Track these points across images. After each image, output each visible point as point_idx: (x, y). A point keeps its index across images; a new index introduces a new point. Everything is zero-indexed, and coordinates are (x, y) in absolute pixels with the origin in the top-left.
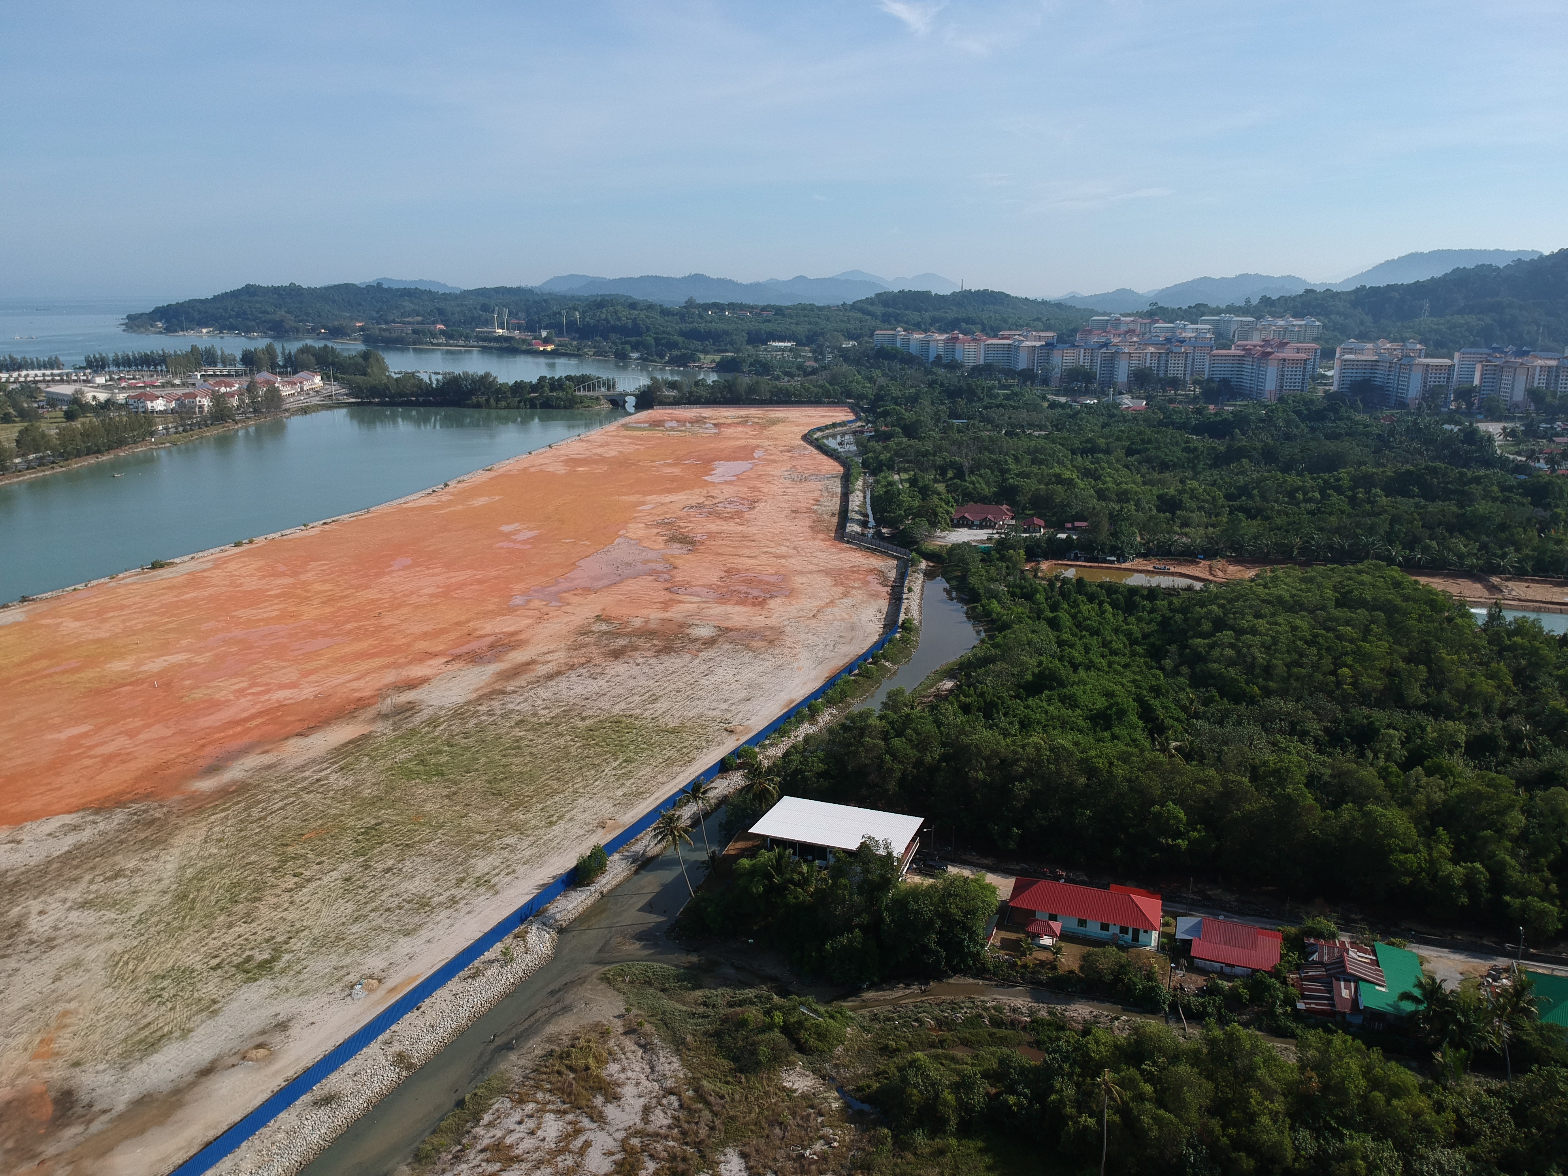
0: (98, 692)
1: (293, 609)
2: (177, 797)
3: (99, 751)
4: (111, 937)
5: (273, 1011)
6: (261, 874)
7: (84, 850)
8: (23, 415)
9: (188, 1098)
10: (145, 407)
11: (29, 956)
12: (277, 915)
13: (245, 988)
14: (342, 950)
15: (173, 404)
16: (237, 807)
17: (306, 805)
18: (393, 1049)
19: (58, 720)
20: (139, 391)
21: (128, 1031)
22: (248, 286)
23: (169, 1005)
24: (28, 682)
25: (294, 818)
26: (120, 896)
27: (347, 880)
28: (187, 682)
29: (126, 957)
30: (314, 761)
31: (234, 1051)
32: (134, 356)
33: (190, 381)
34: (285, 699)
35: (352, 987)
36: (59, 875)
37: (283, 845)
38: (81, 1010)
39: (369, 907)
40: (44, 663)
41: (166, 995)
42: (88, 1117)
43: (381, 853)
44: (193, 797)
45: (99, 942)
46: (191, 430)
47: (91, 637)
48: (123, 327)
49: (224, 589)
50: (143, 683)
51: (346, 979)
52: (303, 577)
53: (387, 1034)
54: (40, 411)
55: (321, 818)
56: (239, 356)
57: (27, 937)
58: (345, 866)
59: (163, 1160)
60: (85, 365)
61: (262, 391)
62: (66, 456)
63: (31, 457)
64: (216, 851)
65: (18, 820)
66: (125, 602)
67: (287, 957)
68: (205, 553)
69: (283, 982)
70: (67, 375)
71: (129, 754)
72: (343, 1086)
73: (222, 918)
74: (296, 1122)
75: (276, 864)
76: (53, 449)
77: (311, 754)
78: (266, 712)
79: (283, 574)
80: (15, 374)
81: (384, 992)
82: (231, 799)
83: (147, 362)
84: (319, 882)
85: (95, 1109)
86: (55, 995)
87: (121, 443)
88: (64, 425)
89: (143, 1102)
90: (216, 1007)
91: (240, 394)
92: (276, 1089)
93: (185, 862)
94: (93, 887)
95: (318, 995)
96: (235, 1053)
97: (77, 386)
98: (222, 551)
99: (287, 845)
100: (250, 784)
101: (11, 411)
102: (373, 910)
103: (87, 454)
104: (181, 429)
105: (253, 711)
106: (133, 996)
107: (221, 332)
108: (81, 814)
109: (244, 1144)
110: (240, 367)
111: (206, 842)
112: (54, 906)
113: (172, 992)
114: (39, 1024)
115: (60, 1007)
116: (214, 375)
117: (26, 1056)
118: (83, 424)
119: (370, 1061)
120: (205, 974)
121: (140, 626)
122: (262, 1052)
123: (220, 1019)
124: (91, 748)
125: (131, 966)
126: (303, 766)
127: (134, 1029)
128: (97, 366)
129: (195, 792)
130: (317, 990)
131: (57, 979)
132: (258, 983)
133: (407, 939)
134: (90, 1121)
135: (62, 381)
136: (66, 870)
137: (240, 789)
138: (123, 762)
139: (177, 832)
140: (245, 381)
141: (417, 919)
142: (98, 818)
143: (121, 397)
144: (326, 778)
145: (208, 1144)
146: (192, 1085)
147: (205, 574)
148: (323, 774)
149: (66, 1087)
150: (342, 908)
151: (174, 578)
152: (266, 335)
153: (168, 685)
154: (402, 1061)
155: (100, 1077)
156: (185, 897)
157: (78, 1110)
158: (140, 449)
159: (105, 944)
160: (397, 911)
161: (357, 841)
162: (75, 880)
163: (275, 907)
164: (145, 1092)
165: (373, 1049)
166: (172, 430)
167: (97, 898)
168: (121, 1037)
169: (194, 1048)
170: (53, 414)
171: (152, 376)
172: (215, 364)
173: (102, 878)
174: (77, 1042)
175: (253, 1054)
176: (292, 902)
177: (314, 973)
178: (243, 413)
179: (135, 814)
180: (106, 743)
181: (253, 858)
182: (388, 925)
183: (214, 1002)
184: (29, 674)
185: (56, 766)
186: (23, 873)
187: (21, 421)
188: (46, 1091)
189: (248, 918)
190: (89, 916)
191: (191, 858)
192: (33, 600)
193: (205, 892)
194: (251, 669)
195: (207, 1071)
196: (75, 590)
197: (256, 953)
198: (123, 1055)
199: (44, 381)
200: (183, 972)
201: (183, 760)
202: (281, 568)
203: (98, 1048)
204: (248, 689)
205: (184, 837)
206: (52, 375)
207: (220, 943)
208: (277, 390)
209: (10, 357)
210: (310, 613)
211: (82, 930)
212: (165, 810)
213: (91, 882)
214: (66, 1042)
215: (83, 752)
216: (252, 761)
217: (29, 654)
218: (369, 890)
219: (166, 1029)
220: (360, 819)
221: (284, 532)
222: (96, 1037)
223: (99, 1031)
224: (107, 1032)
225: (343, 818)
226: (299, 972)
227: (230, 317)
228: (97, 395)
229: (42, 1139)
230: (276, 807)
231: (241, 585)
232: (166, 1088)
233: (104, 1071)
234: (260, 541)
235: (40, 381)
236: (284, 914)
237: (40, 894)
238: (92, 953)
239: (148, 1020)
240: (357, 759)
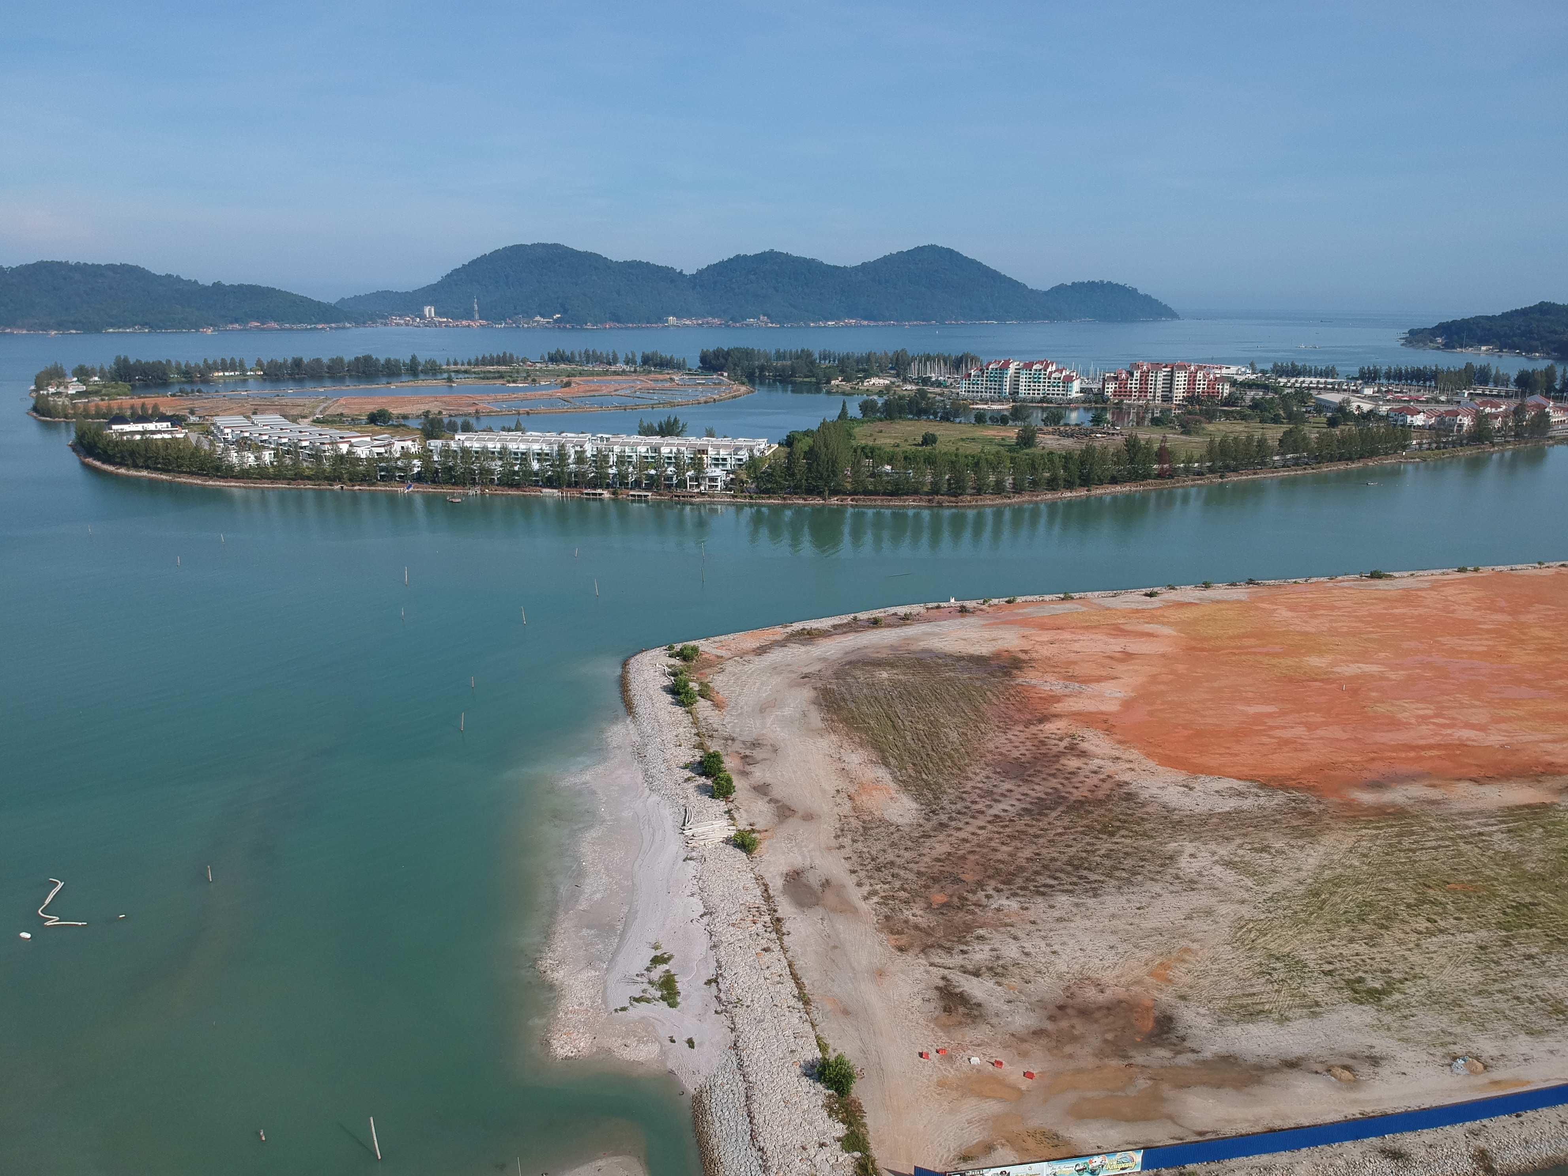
0: (1291, 680)
1: (1503, 649)
2: (1335, 799)
3: (1278, 733)
4: (1243, 902)
5: (1370, 1041)
6: (1395, 904)
7: (1242, 816)
8: (1291, 417)
9: (1267, 1078)
10: (1405, 421)
11: (1171, 888)
12: (1400, 951)
13: (1349, 1005)
14: (1456, 1017)
15: (1433, 421)
16: (1390, 830)
17: (1460, 854)
18: (1478, 1143)
19: (1250, 695)
20: (1402, 405)
21: (1234, 991)
22: (1543, 304)
23: (1276, 987)
24: (1235, 654)
25: (1443, 863)
26: (1261, 869)
27: (1481, 948)
28: (1374, 694)
29: (1251, 925)
30: (1481, 812)
31: (1321, 1059)
32: (1406, 370)
33: (1456, 398)
34: (1468, 739)
35: (1455, 1059)
36: (1216, 830)
37: (1425, 885)
38: (1200, 953)
39: (1497, 986)
40: (1252, 641)
41: (1276, 976)
42: (1179, 1048)
43: (1527, 936)
44: (1350, 805)
45: (1232, 902)
46: (1444, 448)
47: (1298, 628)
48: (1403, 341)
49: (1435, 612)
50: (1333, 683)
51: (1452, 1047)
52: (1523, 618)
53: (1476, 1125)
54: (1307, 415)
55: (1472, 874)
56: (1514, 375)
57: (1175, 871)
58: (1483, 933)
59: (1229, 1121)
60: (1357, 376)
61: (1530, 415)
62: (1319, 459)
63: (1289, 456)
64: (1357, 864)
65: (1196, 770)
66: (1337, 604)
67: (1397, 996)
68: (1426, 573)
69: (1388, 1018)
70: (1339, 384)
71: (1303, 744)
72: (1414, 1151)
73: (1346, 929)
74: (1358, 1159)
75: (1412, 901)
76: (1310, 452)
77: (1480, 805)
78: (1446, 746)
79: (1501, 610)
80: (1293, 380)
81: (1486, 1081)
82: (1386, 820)
83: (1419, 377)
84: (1451, 938)
85: (1185, 1044)
86: (1183, 930)
87: (1373, 453)
88: (1325, 430)
89: (1228, 1060)
90: (1317, 1009)
91: (1505, 415)
92: (1350, 1117)
93: (1325, 863)
94: (1241, 852)
95: (1418, 1049)
96: (1321, 1062)
97: (1345, 395)
98: (1444, 574)
99: (1429, 887)
100: (1408, 812)
101: (1281, 412)
102: (1500, 991)
103: (1339, 460)
104: (1434, 445)
105: (1432, 741)
106: (1245, 964)
107: (1501, 351)
108: (1248, 784)
109: (1304, 1150)
110: (1512, 388)
111: (1351, 852)
112: (1204, 854)
113: (1282, 976)
114: (1164, 949)
115: (1185, 943)
116: (1484, 395)
117: (1146, 969)
118: (1342, 431)
119: (1449, 1142)
120: (1316, 974)
121: (1345, 629)
122: (1346, 1074)
123: (1317, 1023)
124: (1271, 728)
125: (1252, 935)
126: (1469, 814)
127: (1240, 992)
128: (1369, 378)
129: (1353, 800)
130: (1418, 1043)
131: (1189, 917)
132: (1363, 1007)
133: (1528, 1038)
134: (1179, 1053)
135: (1333, 389)
136: (1222, 828)
137: (1397, 813)
138: (1296, 750)
139: (1327, 832)
140: (1513, 403)
141: (1546, 1023)
142: (1262, 793)
143: (1384, 409)
144: (1490, 834)
145: (1272, 1131)
146: (1274, 1069)
147: (1419, 593)
148: (1487, 829)
149: (1168, 1013)
150: (1468, 975)
151: (1389, 590)
152: (1548, 356)
153: (1355, 692)
154: (1482, 1160)
155: (1199, 1019)
156: (1317, 894)
157: (1172, 1037)
158: (1389, 461)
159: (1237, 906)
160: (1527, 1004)
161: (1505, 913)
162: (1227, 839)
163: (1400, 943)
164: (1232, 1053)
165: (1458, 1131)
166: (1425, 446)
167: (1241, 862)
168: (1227, 993)
169: (1286, 1036)
170: (1317, 420)
171: (1419, 391)
172: (1486, 383)
173: (1250, 847)
174: (1189, 979)
175: (1338, 1071)
176: (1417, 945)
177: (1420, 1025)
178: (1503, 436)
179: (1294, 801)
180: (1286, 727)
181: (1391, 885)
182: (1512, 1014)
183: (1317, 1004)
184: (1238, 648)
185: (1238, 735)
186: (1187, 816)
187: (1288, 423)
188: (1152, 1008)
189: (1371, 941)
190: (1230, 876)
191: (1332, 861)
192: (1258, 584)
193: (1337, 899)
194: (1439, 699)
195: (1292, 1064)
196: (1295, 582)
197: (1368, 977)
198: (1224, 1010)
199: (1317, 388)
200: (1297, 962)
201: (1350, 766)
202: (1502, 603)
203: (1205, 993)
204: (1432, 717)
205: (1332, 839)
206: (1325, 383)
207: (1337, 953)
208: (1547, 415)
209: (1293, 364)
210: (1520, 657)
211: (1221, 885)
212: (1322, 807)
213: (1240, 846)
214: (1180, 975)
215: (1264, 730)
216: (1417, 791)
217: (1243, 630)
218: (1502, 968)
219: (1267, 1007)
220: (1514, 891)
221: (1514, 567)
222: (1205, 982)
223: (1210, 978)
224: (1216, 983)
225: (1495, 883)
226: (1405, 1017)
227: (1514, 335)
228: (1362, 405)
229: (1136, 1045)
230: (1429, 844)
231: (1453, 611)
232: (1253, 1060)
233: (1204, 1015)
234: (1486, 571)
235: (1313, 388)
236: (1407, 953)
237: (1196, 839)
238: (1223, 909)
239: (1254, 990)
240: (1529, 826)
